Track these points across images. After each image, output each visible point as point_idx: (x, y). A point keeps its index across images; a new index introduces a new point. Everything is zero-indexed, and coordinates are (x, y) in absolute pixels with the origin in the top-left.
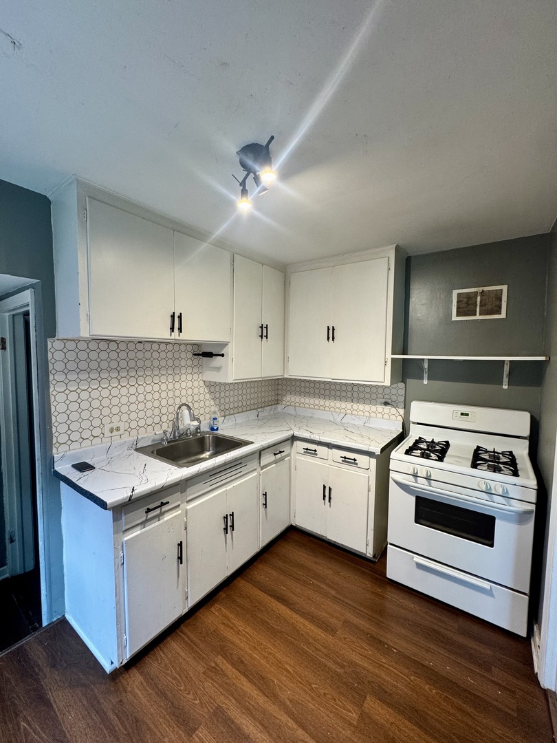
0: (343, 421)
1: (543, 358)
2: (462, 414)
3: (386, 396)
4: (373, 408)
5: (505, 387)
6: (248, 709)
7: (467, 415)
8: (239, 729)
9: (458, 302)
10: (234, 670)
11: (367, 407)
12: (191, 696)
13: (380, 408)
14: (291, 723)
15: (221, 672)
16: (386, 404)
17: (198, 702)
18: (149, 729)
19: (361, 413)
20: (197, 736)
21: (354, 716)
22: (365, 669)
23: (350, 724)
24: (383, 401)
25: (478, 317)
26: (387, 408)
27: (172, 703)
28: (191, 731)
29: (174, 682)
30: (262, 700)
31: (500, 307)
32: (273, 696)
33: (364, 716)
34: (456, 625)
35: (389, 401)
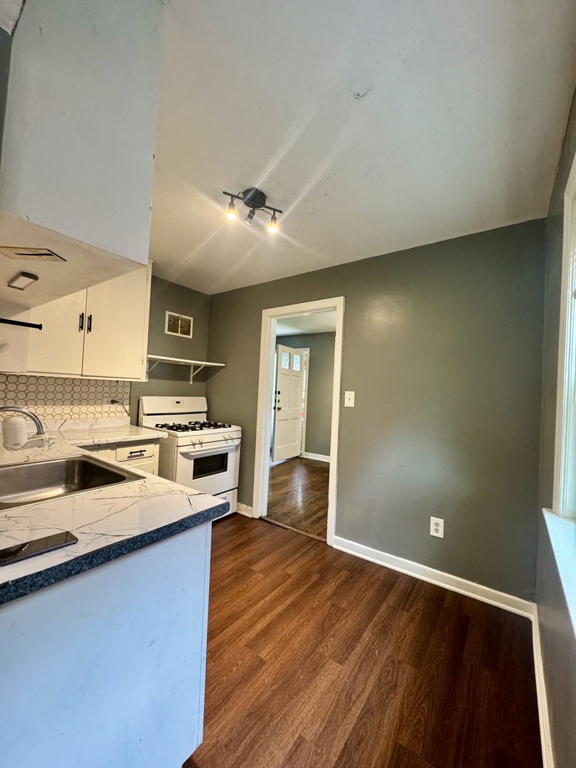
0: (62, 428)
1: (224, 365)
2: (177, 402)
3: (113, 395)
4: (99, 408)
5: (191, 383)
6: (250, 626)
7: (179, 402)
8: (262, 631)
9: (169, 321)
10: (218, 637)
11: (91, 409)
12: (234, 669)
13: (106, 407)
14: (262, 602)
15: (217, 648)
16: (113, 402)
17: (240, 662)
18: (258, 699)
19: (83, 416)
20: (265, 657)
21: (260, 575)
22: (235, 566)
23: (264, 578)
24: (110, 399)
25: (179, 335)
26: (113, 407)
27: (238, 684)
28: (262, 662)
29: (217, 689)
30: (246, 617)
31: (190, 331)
32: (245, 611)
33: (261, 572)
34: (220, 528)
35: (117, 399)
